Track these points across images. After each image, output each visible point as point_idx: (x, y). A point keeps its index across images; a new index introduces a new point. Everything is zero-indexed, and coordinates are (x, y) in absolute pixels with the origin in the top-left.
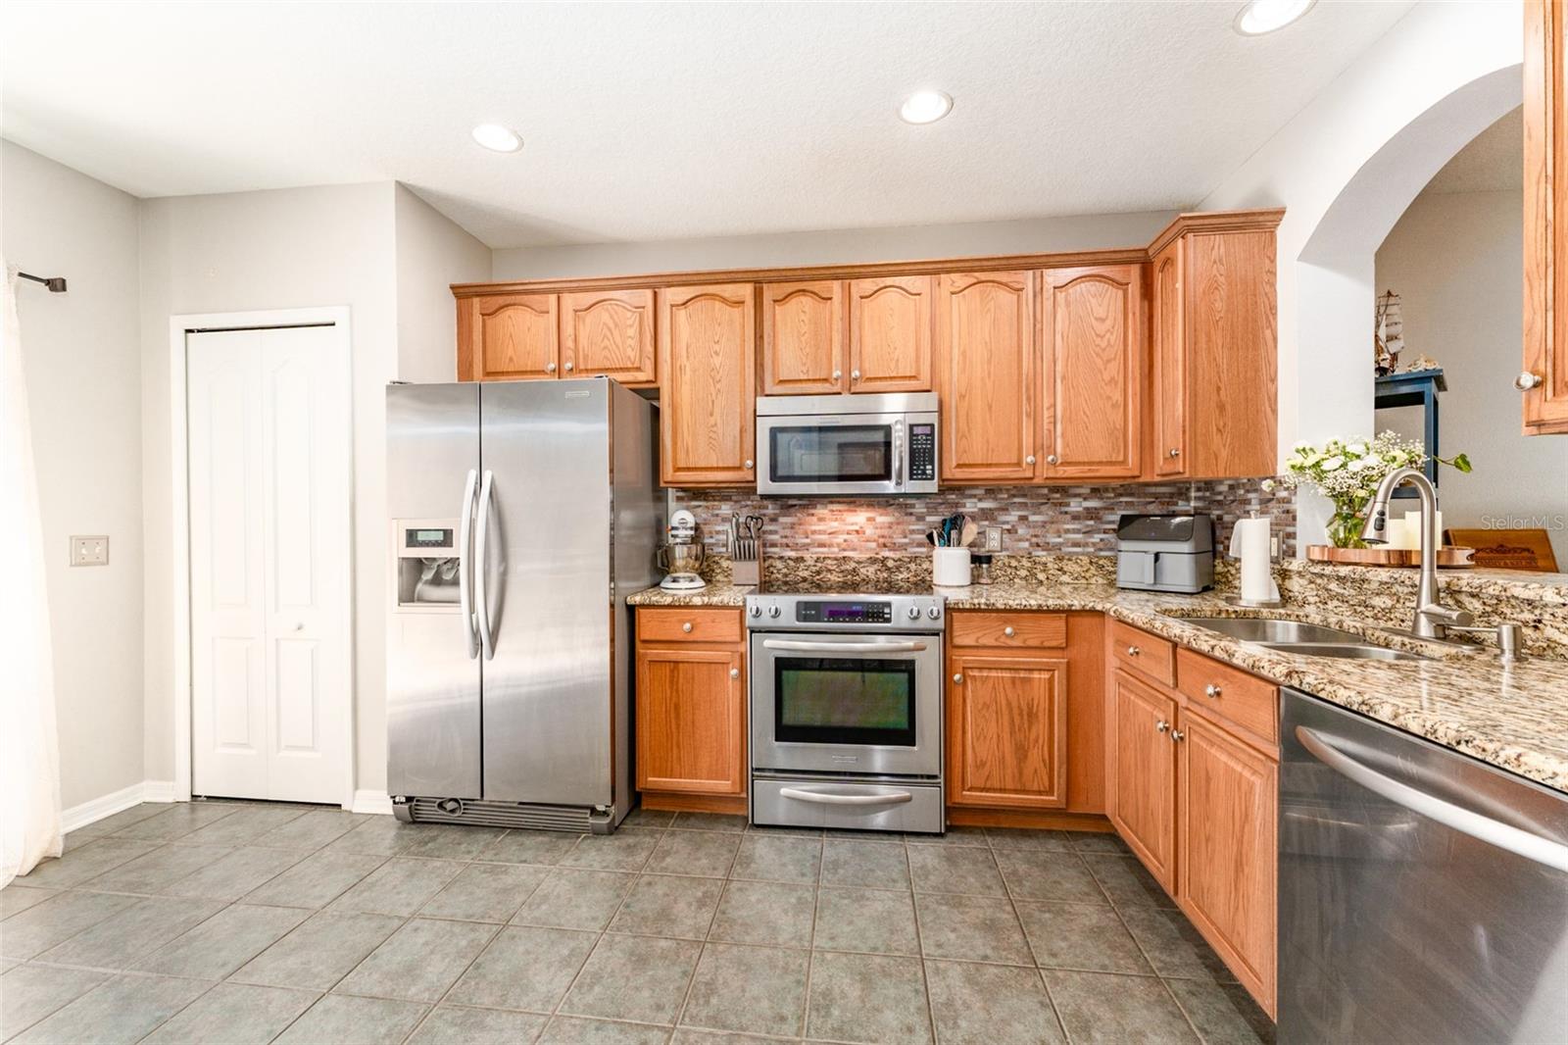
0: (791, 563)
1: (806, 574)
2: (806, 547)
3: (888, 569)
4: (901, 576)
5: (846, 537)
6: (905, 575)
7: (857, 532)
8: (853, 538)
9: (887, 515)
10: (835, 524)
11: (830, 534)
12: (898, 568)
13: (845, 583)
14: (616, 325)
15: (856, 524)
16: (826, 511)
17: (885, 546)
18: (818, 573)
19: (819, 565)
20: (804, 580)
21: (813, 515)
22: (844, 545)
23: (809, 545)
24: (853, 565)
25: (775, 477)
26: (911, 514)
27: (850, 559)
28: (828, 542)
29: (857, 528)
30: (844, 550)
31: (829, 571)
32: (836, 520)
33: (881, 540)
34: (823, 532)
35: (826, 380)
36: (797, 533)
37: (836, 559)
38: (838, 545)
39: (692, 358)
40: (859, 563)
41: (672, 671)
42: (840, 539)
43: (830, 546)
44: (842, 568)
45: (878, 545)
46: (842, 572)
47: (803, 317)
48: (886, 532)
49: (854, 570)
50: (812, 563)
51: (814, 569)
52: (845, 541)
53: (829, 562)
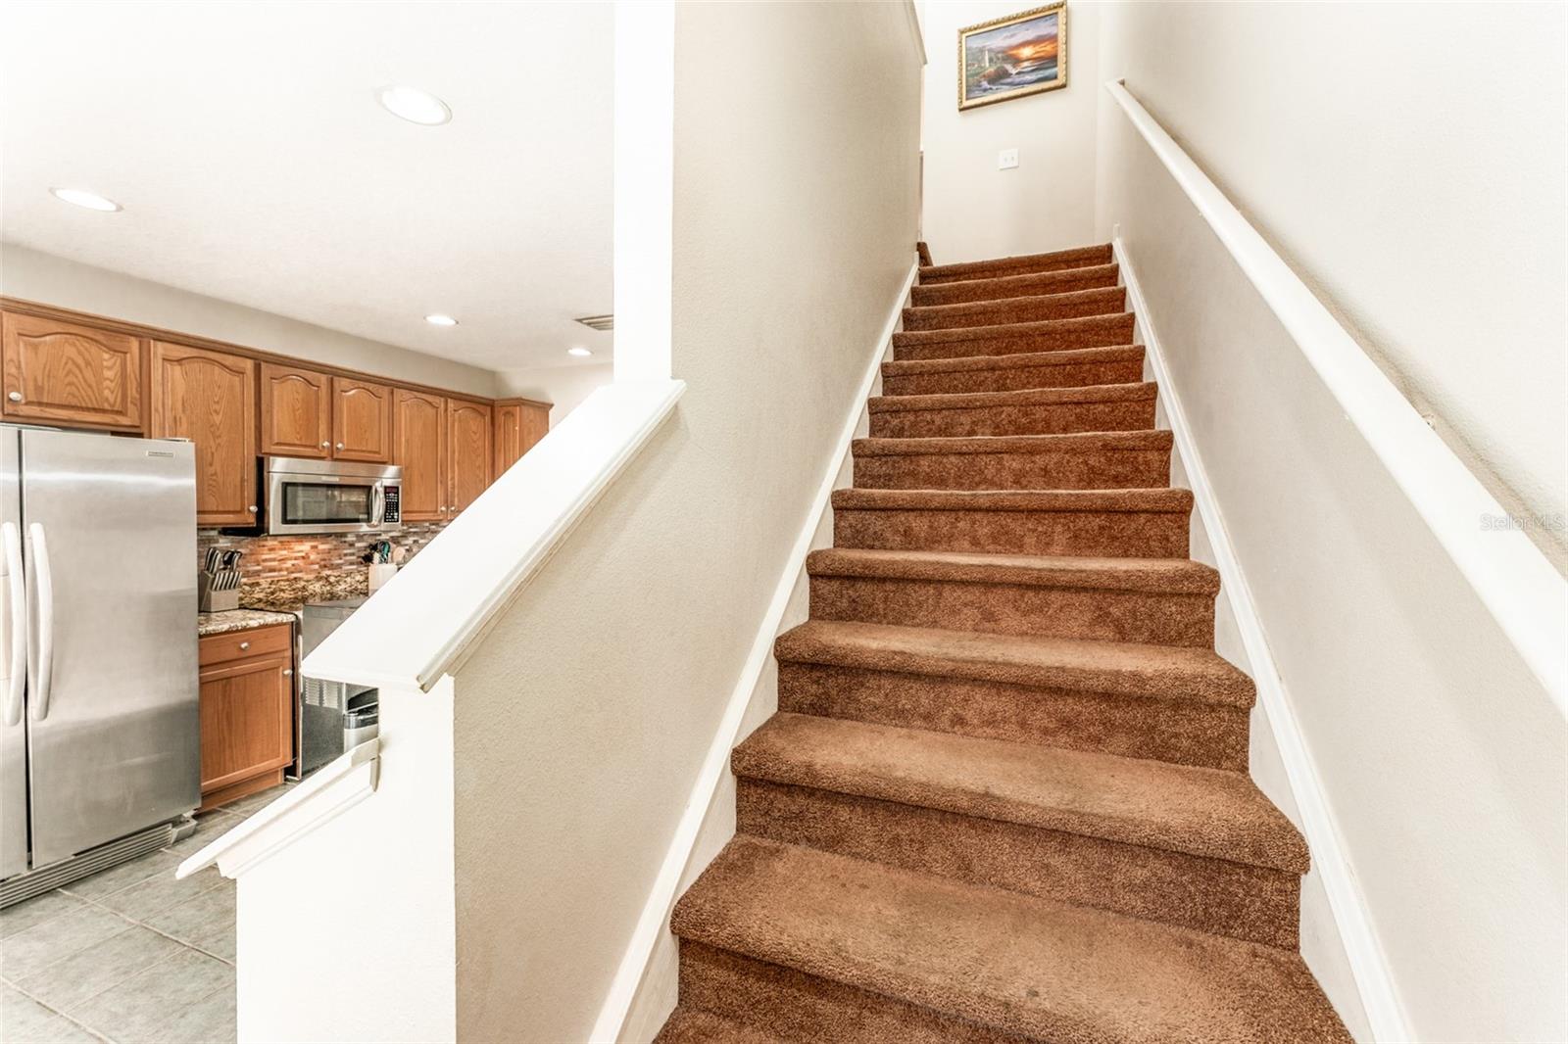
0: (247, 588)
1: (261, 596)
2: (257, 573)
3: (331, 583)
4: (340, 588)
5: (294, 562)
6: (343, 586)
7: (303, 557)
8: (300, 562)
9: (327, 543)
10: (284, 552)
11: (280, 560)
12: (338, 582)
13: (296, 598)
15: (302, 551)
16: (276, 543)
17: (325, 566)
18: (272, 593)
19: (274, 586)
20: (260, 600)
21: (264, 546)
22: (293, 569)
23: (260, 571)
24: (303, 583)
25: (285, 521)
26: (345, 542)
27: (300, 579)
28: (278, 567)
29: (303, 554)
30: (293, 572)
31: (283, 591)
32: (285, 549)
33: (323, 563)
34: (274, 560)
35: (315, 447)
36: (248, 562)
37: (288, 580)
38: (287, 569)
39: (188, 412)
40: (307, 581)
41: (225, 686)
42: (289, 564)
43: (280, 570)
44: (293, 587)
45: (321, 567)
46: (294, 590)
47: (296, 396)
48: (325, 556)
49: (304, 587)
50: (267, 586)
51: (269, 591)
52: (293, 565)
53: (282, 583)
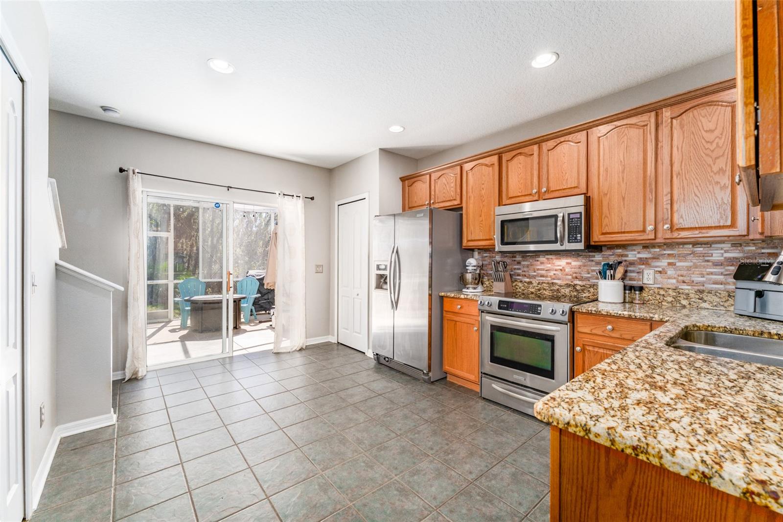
0: (526, 284)
1: (533, 290)
2: (534, 277)
3: (577, 291)
4: (584, 295)
5: (555, 272)
6: (587, 294)
7: (561, 270)
8: (558, 273)
9: (578, 261)
10: (549, 265)
11: (546, 270)
12: (583, 290)
13: (553, 296)
14: (448, 183)
15: (560, 266)
16: (544, 259)
17: (576, 278)
18: (539, 290)
19: (540, 286)
20: (532, 293)
21: (538, 261)
22: (554, 277)
23: (535, 276)
24: (558, 287)
25: (503, 243)
26: (592, 261)
27: (556, 284)
28: (545, 275)
29: (561, 268)
30: (554, 279)
31: (545, 289)
32: (550, 263)
33: (574, 275)
34: (543, 270)
35: (530, 195)
36: (530, 270)
37: (548, 283)
38: (551, 276)
39: (473, 193)
40: (560, 286)
42: (552, 273)
43: (547, 277)
44: (552, 288)
45: (573, 278)
46: (551, 290)
47: (519, 166)
48: (577, 270)
49: (558, 290)
50: (536, 285)
51: (537, 288)
52: (554, 274)
53: (545, 285)
